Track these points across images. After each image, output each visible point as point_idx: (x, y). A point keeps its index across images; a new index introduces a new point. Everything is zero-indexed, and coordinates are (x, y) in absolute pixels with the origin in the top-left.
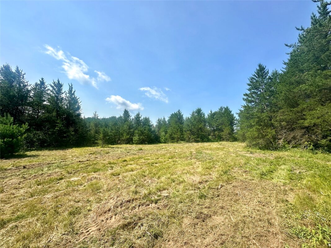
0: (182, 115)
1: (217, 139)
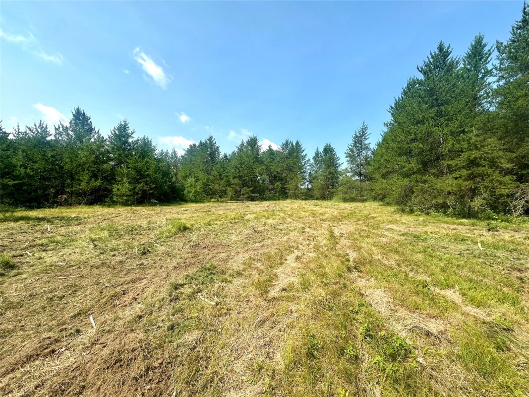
0: (218, 147)
1: (277, 195)
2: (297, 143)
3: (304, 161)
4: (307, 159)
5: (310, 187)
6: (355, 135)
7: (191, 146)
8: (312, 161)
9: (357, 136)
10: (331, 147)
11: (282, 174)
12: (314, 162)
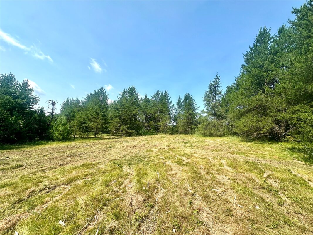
0: (107, 95)
1: (151, 130)
2: (166, 93)
3: (170, 106)
4: (172, 105)
5: (175, 124)
6: (211, 83)
7: (88, 95)
8: (176, 106)
9: (212, 85)
10: (190, 95)
11: (155, 115)
12: (177, 107)
